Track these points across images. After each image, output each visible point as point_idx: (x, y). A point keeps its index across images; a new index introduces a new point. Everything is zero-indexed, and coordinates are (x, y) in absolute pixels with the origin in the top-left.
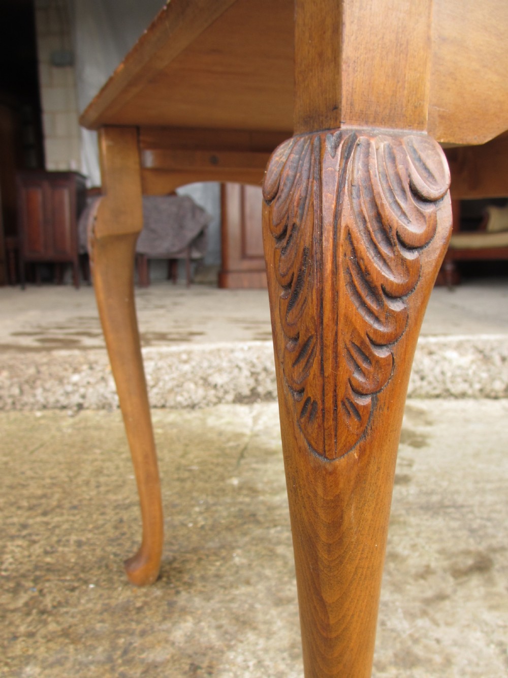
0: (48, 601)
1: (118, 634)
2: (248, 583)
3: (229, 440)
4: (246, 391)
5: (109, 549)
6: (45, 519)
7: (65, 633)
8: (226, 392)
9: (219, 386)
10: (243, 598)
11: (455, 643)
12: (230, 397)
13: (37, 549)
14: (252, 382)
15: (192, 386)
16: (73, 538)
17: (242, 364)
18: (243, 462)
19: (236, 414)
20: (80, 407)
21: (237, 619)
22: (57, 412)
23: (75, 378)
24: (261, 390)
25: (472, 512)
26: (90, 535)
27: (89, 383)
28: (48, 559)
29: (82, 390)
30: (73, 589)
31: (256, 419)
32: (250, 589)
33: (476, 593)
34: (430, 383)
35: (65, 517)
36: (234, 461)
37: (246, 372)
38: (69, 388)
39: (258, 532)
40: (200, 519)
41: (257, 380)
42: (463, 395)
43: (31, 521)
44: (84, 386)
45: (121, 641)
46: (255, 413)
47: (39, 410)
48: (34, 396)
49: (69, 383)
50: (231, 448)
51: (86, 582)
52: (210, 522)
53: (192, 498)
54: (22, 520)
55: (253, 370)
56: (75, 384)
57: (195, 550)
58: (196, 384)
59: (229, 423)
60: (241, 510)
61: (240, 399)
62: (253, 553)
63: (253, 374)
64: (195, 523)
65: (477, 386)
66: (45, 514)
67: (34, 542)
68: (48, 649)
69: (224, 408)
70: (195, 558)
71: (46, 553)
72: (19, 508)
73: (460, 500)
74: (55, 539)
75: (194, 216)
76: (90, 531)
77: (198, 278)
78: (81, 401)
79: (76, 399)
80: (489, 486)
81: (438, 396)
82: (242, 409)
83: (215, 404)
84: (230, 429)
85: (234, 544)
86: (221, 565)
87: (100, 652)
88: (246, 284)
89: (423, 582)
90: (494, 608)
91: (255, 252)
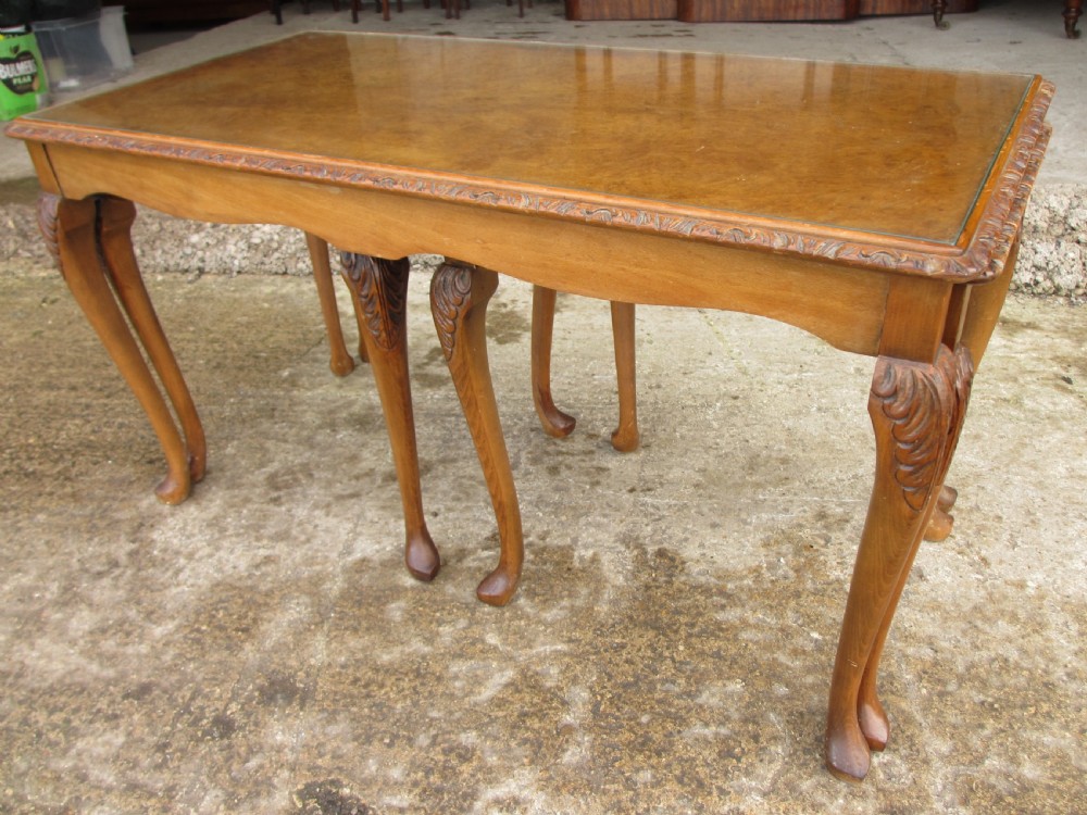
0: (74, 471)
1: (107, 499)
5: (141, 432)
6: (106, 401)
7: (73, 495)
11: (327, 530)
13: (88, 428)
16: (120, 420)
20: (201, 271)
22: (179, 275)
23: (195, 238)
26: (132, 419)
28: (92, 438)
30: (96, 463)
33: (384, 495)
38: (189, 251)
39: (265, 426)
40: (228, 409)
43: (95, 402)
44: (202, 250)
45: (106, 504)
47: (161, 273)
48: (154, 258)
49: (188, 245)
51: (108, 458)
52: (234, 413)
53: (236, 389)
54: (89, 401)
56: (194, 246)
60: (267, 404)
62: (245, 445)
64: (222, 413)
66: (108, 397)
67: (89, 422)
68: (58, 504)
71: (94, 432)
72: (92, 389)
74: (105, 420)
76: (135, 415)
78: (201, 265)
79: (195, 263)
85: (237, 436)
87: (88, 510)
88: (606, 11)
89: (353, 482)
90: (383, 508)
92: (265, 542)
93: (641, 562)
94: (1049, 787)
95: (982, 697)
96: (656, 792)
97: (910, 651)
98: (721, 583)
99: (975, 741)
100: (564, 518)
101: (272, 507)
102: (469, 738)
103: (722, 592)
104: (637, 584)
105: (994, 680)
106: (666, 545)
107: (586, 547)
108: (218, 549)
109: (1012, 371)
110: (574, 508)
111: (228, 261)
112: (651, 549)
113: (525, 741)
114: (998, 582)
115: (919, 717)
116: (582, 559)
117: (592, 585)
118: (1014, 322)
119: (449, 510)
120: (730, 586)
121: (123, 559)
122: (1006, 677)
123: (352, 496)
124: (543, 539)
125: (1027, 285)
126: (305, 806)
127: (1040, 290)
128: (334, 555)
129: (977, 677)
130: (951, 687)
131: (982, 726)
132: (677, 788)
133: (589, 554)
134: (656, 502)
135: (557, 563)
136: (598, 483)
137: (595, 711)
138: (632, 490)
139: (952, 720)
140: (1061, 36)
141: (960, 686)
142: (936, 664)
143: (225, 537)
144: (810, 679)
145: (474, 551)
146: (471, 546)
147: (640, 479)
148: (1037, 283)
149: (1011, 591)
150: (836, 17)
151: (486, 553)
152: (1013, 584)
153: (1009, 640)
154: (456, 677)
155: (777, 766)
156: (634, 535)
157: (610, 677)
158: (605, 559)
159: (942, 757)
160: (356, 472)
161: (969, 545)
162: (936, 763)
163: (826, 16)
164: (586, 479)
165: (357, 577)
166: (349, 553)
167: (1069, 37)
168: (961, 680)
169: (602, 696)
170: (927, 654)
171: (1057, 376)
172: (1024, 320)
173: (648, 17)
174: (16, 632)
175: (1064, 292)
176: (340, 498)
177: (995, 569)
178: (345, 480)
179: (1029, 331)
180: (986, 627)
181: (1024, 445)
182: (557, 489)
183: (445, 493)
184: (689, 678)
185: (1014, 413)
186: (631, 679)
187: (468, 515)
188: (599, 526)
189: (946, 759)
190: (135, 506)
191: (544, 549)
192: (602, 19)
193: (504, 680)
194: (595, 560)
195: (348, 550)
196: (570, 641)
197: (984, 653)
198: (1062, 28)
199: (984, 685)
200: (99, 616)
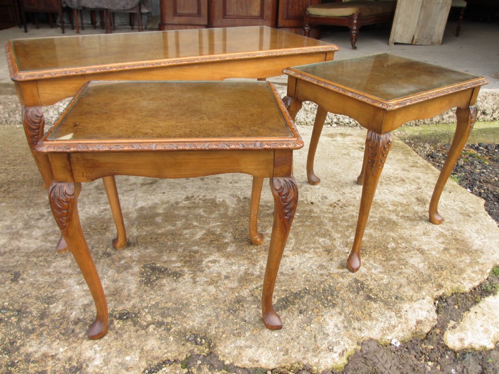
0: (11, 190)
1: (30, 197)
5: (34, 177)
6: (14, 167)
7: (15, 197)
13: (10, 176)
16: (23, 173)
26: (29, 172)
28: (13, 179)
30: (19, 187)
33: (143, 189)
35: (21, 167)
43: (8, 168)
45: (30, 198)
47: (18, 124)
48: (15, 118)
51: (24, 185)
54: (6, 168)
66: (14, 166)
67: (9, 174)
68: (9, 200)
71: (13, 177)
72: (5, 164)
74: (16, 173)
76: (29, 171)
87: (24, 201)
89: (130, 186)
90: (144, 193)
91: (183, 12)
92: (102, 205)
93: (239, 200)
94: (368, 241)
95: (347, 224)
96: (258, 254)
97: (326, 215)
98: (266, 204)
99: (347, 234)
100: (210, 191)
101: (100, 195)
102: (196, 248)
103: (267, 206)
104: (239, 206)
105: (350, 220)
107: (220, 198)
108: (84, 208)
109: (346, 146)
110: (213, 189)
111: (50, 119)
112: (241, 197)
113: (214, 247)
114: (348, 198)
115: (331, 230)
116: (219, 201)
117: (225, 208)
118: (344, 134)
119: (168, 192)
120: (269, 204)
122: (353, 219)
123: (131, 190)
124: (205, 197)
125: (347, 123)
126: (145, 270)
127: (351, 125)
128: (130, 207)
129: (346, 220)
130: (339, 222)
131: (349, 230)
132: (265, 252)
133: (221, 200)
134: (240, 185)
135: (211, 203)
136: (219, 182)
137: (234, 237)
138: (231, 183)
139: (340, 229)
140: (351, 49)
141: (341, 222)
142: (334, 218)
143: (85, 205)
144: (298, 224)
145: (181, 202)
146: (180, 201)
147: (233, 180)
148: (350, 122)
149: (352, 200)
151: (186, 202)
152: (352, 198)
153: (353, 211)
154: (186, 234)
155: (293, 244)
156: (235, 194)
157: (237, 229)
158: (227, 201)
159: (338, 238)
160: (129, 183)
161: (339, 190)
162: (337, 239)
164: (214, 181)
165: (141, 212)
166: (136, 206)
167: (353, 49)
168: (341, 221)
169: (236, 234)
170: (331, 215)
171: (359, 147)
172: (348, 133)
174: (10, 238)
176: (126, 191)
177: (348, 195)
178: (126, 186)
179: (350, 136)
180: (347, 208)
181: (352, 165)
182: (205, 184)
183: (165, 188)
184: (262, 227)
185: (348, 157)
186: (243, 229)
187: (176, 192)
188: (222, 192)
189: (340, 238)
190: (44, 198)
191: (206, 200)
193: (202, 233)
194: (223, 201)
195: (135, 205)
196: (221, 222)
197: (347, 214)
198: (351, 46)
199: (348, 221)
200: (44, 231)
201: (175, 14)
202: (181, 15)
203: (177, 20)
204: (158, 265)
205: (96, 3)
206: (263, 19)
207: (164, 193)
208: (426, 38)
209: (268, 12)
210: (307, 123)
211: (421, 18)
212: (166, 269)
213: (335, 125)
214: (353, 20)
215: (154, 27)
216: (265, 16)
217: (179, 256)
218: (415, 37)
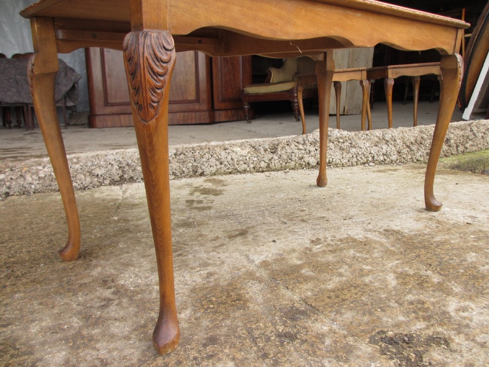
0: (18, 273)
1: (62, 278)
2: (128, 253)
3: (109, 202)
4: (117, 178)
5: (47, 251)
7: (33, 281)
8: (104, 179)
9: (99, 176)
10: (126, 258)
11: (227, 257)
12: (107, 182)
14: (120, 172)
15: (82, 176)
16: (24, 250)
17: (113, 162)
18: (118, 210)
19: (112, 190)
20: (7, 194)
21: (124, 264)
23: (1, 177)
24: (126, 176)
25: (241, 216)
26: (34, 248)
27: (11, 179)
28: (12, 260)
29: (8, 184)
30: (31, 268)
31: (124, 192)
32: (130, 255)
33: (238, 242)
34: (225, 165)
36: (114, 211)
37: (116, 167)
39: (131, 235)
40: (98, 234)
41: (123, 171)
42: (245, 171)
45: (65, 279)
46: (124, 189)
50: (111, 205)
51: (38, 264)
52: (104, 235)
53: (92, 227)
55: (120, 165)
56: (2, 181)
57: (97, 246)
58: (85, 175)
59: (108, 195)
60: (120, 229)
61: (113, 183)
62: (129, 243)
63: (120, 168)
64: (96, 236)
65: (252, 166)
68: (25, 288)
69: (103, 188)
70: (98, 248)
71: (10, 257)
73: (236, 213)
74: (13, 252)
75: (66, 75)
76: (34, 246)
77: (72, 122)
78: (8, 191)
79: (4, 190)
80: (251, 206)
81: (230, 173)
82: (116, 188)
83: (98, 186)
84: (109, 197)
85: (118, 241)
86: (113, 249)
87: (55, 284)
88: (109, 124)
89: (214, 242)
90: (245, 245)
91: (115, 101)
92: (198, 269)
98: (421, 232)
100: (333, 231)
102: (411, 297)
103: (425, 234)
104: (392, 239)
106: (384, 229)
107: (356, 235)
110: (332, 228)
112: (381, 231)
113: (434, 291)
116: (360, 238)
117: (378, 244)
119: (278, 239)
120: (425, 232)
121: (112, 297)
123: (222, 245)
124: (335, 237)
125: (382, 161)
126: (380, 346)
127: (387, 162)
128: (246, 264)
133: (361, 236)
134: (359, 220)
135: (353, 242)
136: (328, 220)
138: (344, 219)
145: (312, 247)
146: (308, 246)
147: (342, 217)
148: (385, 160)
150: (207, 122)
151: (318, 246)
154: (372, 282)
156: (368, 229)
157: (429, 265)
158: (370, 237)
160: (210, 239)
163: (204, 122)
164: (321, 220)
165: (270, 267)
166: (253, 261)
167: (296, 121)
169: (436, 270)
173: (128, 125)
175: (394, 162)
176: (216, 247)
178: (209, 242)
179: (399, 170)
182: (315, 225)
183: (268, 235)
184: (456, 256)
186: (438, 263)
187: (289, 238)
188: (350, 229)
190: (89, 276)
191: (341, 240)
192: (107, 127)
193: (393, 277)
194: (366, 237)
195: (250, 261)
196: (397, 259)
200: (130, 322)
201: (107, 104)
202: (113, 105)
203: (109, 110)
204: (390, 334)
205: (15, 98)
206: (199, 102)
207: (274, 241)
208: (356, 108)
209: (204, 96)
210: (343, 164)
211: (348, 90)
212: (411, 337)
213: (371, 164)
214: (294, 93)
215: (77, 123)
216: (201, 99)
217: (407, 314)
218: (346, 108)
